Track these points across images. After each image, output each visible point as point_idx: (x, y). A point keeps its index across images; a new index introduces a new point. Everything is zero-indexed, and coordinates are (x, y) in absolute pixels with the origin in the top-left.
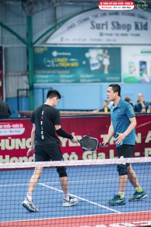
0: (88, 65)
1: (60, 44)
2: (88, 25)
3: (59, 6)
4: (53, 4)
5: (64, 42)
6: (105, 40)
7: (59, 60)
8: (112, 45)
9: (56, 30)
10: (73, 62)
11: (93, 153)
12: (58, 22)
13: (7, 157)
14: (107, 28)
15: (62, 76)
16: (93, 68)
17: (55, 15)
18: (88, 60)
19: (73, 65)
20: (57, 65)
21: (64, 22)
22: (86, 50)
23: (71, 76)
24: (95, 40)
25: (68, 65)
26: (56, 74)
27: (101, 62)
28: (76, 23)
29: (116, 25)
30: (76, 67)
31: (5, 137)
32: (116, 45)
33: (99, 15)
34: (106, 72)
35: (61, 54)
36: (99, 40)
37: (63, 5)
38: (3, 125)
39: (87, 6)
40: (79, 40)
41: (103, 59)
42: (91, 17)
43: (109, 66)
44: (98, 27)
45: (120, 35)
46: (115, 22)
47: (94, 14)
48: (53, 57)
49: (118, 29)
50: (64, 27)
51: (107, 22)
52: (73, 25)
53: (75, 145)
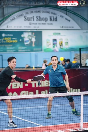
0: (23, 41)
1: (6, 30)
2: (23, 18)
3: (5, 7)
4: (2, 6)
5: (9, 28)
6: (32, 27)
7: (6, 39)
8: (37, 30)
9: (4, 21)
10: (14, 40)
11: (26, 92)
12: (5, 17)
14: (34, 20)
15: (8, 48)
16: (26, 43)
17: (3, 13)
18: (23, 38)
19: (14, 41)
20: (5, 42)
21: (8, 17)
22: (22, 33)
23: (13, 48)
24: (27, 27)
25: (11, 41)
26: (5, 47)
27: (31, 40)
28: (16, 17)
29: (39, 18)
30: (16, 43)
32: (39, 30)
33: (29, 13)
34: (33, 45)
35: (7, 35)
36: (29, 27)
37: (8, 7)
39: (22, 7)
40: (18, 27)
41: (32, 38)
42: (24, 14)
43: (35, 42)
44: (29, 20)
45: (41, 24)
46: (38, 17)
47: (26, 12)
48: (2, 37)
49: (40, 20)
50: (9, 19)
51: (33, 17)
52: (14, 19)
53: (16, 88)
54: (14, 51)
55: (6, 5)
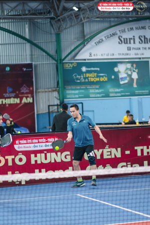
0: (117, 79)
1: (88, 60)
2: (116, 39)
3: (86, 22)
4: (81, 20)
5: (93, 57)
6: (132, 54)
7: (88, 75)
8: (140, 58)
9: (85, 46)
10: (102, 76)
11: (127, 164)
12: (86, 38)
13: (43, 170)
14: (134, 43)
15: (91, 91)
16: (122, 83)
17: (83, 32)
18: (116, 74)
19: (102, 79)
20: (87, 80)
21: (92, 38)
22: (115, 64)
23: (101, 91)
24: (123, 54)
25: (98, 79)
26: (86, 89)
27: (130, 76)
28: (104, 39)
29: (143, 39)
30: (106, 81)
31: (41, 152)
32: (143, 58)
33: (126, 30)
34: (135, 86)
35: (89, 69)
36: (127, 54)
37: (90, 22)
38: (38, 139)
39: (114, 21)
40: (108, 55)
42: (118, 32)
44: (126, 42)
45: (147, 48)
46: (142, 37)
47: (121, 29)
48: (82, 73)
49: (145, 43)
50: (93, 43)
51: (134, 36)
52: (101, 41)
53: (110, 157)
54: (101, 95)
55: (88, 18)
